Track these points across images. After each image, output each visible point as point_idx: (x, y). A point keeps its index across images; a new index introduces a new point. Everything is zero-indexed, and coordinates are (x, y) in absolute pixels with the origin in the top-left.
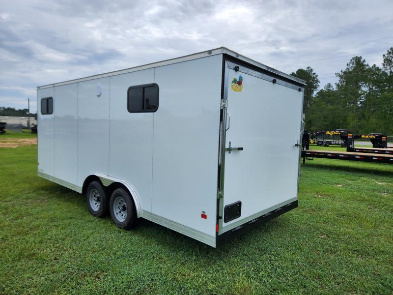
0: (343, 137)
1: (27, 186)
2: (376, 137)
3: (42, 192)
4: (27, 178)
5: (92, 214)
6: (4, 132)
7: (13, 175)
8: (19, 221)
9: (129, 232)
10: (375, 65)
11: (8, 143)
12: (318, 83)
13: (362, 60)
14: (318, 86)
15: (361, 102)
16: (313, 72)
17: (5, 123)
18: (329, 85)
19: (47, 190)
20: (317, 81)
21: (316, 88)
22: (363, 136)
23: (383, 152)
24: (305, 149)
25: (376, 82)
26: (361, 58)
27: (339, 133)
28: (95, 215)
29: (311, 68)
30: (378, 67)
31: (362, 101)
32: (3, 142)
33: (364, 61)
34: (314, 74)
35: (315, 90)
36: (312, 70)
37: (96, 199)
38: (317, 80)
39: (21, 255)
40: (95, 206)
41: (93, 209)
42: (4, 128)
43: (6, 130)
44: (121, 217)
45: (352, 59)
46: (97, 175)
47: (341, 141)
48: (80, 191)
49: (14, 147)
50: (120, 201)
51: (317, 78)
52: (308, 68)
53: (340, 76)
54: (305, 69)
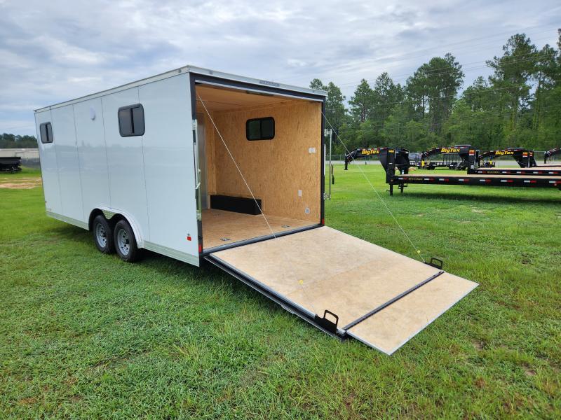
0: (464, 155)
1: (37, 228)
2: (515, 152)
3: (52, 234)
4: (40, 221)
5: (100, 250)
6: (20, 169)
7: (23, 219)
8: (20, 259)
9: (132, 265)
10: (547, 46)
11: (23, 184)
12: (462, 77)
13: (526, 39)
14: (462, 81)
15: (530, 103)
16: (455, 61)
17: (20, 158)
18: (481, 80)
19: (58, 232)
20: (461, 75)
21: (458, 85)
22: (497, 153)
23: (530, 173)
24: (403, 173)
25: (549, 72)
26: (524, 36)
27: (458, 150)
28: (103, 252)
29: (452, 55)
30: (552, 49)
31: (530, 100)
32: (16, 183)
33: (529, 40)
34: (456, 64)
35: (457, 88)
36: (453, 58)
37: (102, 234)
38: (461, 73)
39: (16, 283)
40: (103, 243)
41: (101, 245)
42: (18, 164)
43: (21, 167)
44: (125, 250)
45: (510, 38)
46: (100, 208)
47: (459, 162)
48: (87, 228)
49: (30, 188)
50: (123, 234)
51: (461, 70)
52: (448, 55)
53: (493, 65)
54: (443, 57)
